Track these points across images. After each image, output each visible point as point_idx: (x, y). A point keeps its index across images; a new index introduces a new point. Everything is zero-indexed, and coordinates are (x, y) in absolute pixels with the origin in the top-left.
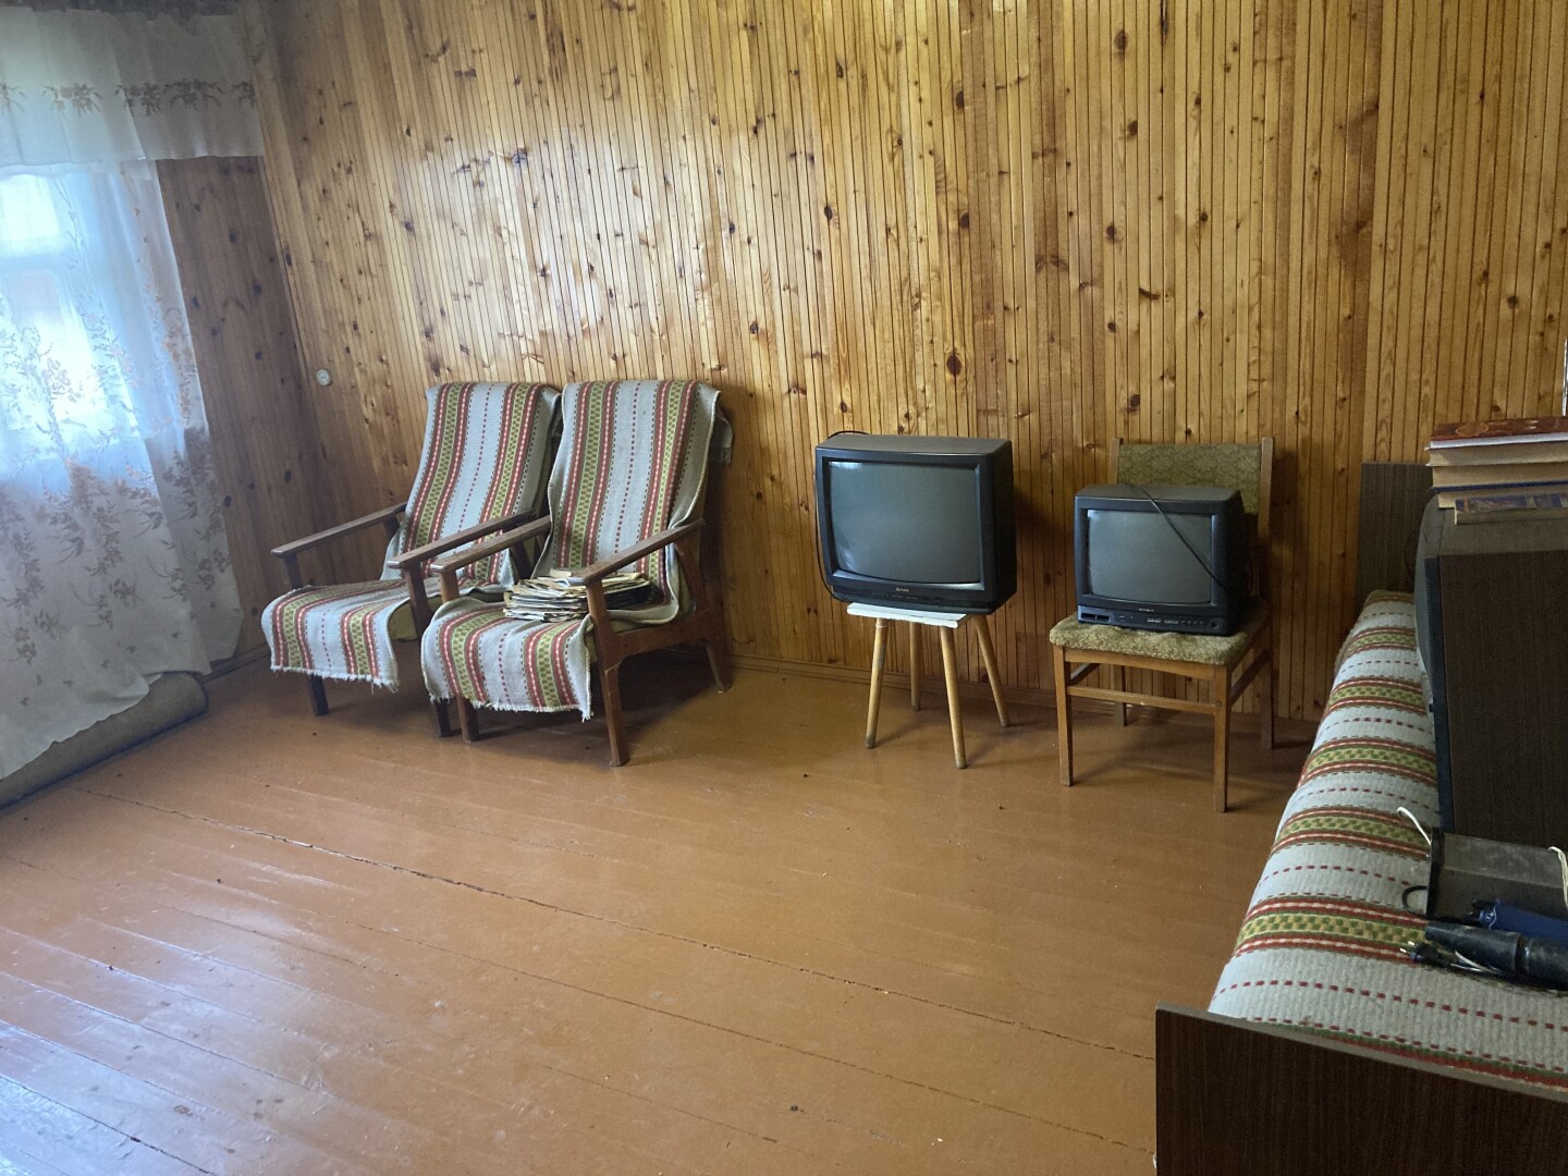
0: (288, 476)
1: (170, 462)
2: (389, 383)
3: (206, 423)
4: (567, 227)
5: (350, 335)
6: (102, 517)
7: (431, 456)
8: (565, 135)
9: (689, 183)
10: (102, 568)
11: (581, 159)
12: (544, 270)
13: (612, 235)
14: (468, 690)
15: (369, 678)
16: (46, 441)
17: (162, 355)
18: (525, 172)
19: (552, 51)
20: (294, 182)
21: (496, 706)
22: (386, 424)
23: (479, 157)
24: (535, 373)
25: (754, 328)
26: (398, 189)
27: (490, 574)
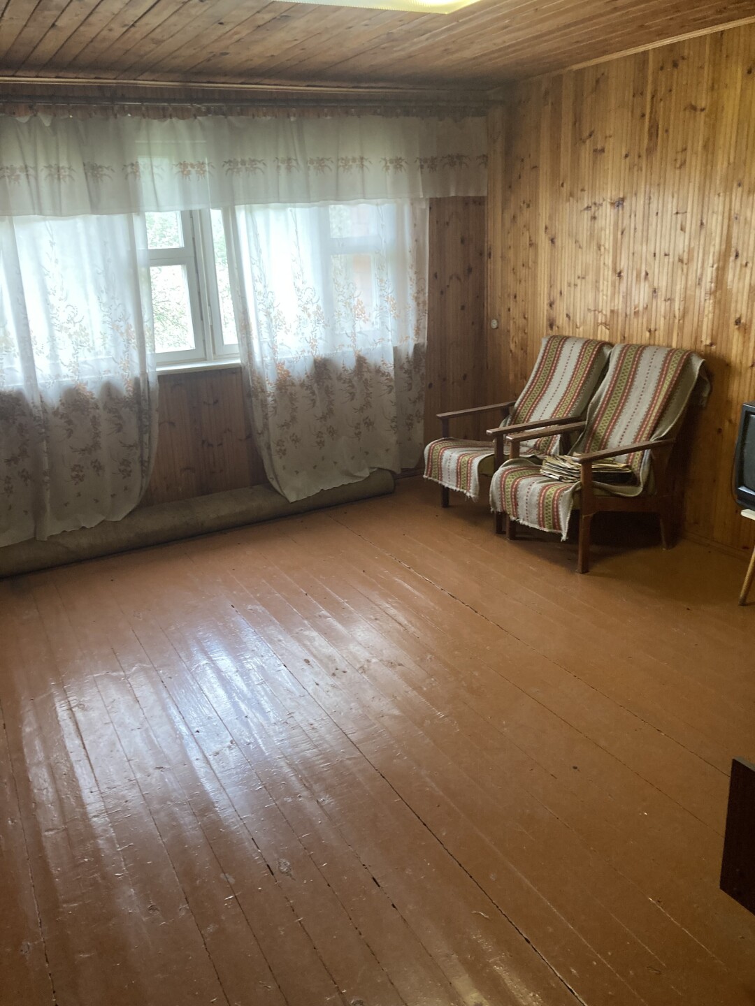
0: (465, 377)
1: (404, 360)
2: (526, 331)
3: (426, 341)
4: (638, 247)
5: (512, 302)
6: (366, 383)
7: (536, 376)
8: (647, 189)
9: (716, 224)
10: (361, 409)
11: (654, 206)
12: (620, 273)
13: (663, 254)
14: (509, 509)
15: (465, 491)
16: (348, 341)
17: (411, 303)
18: (621, 212)
19: (650, 135)
20: (500, 213)
21: (521, 522)
22: (520, 353)
23: (598, 203)
24: (603, 335)
25: (738, 322)
26: (551, 218)
27: (548, 449)
